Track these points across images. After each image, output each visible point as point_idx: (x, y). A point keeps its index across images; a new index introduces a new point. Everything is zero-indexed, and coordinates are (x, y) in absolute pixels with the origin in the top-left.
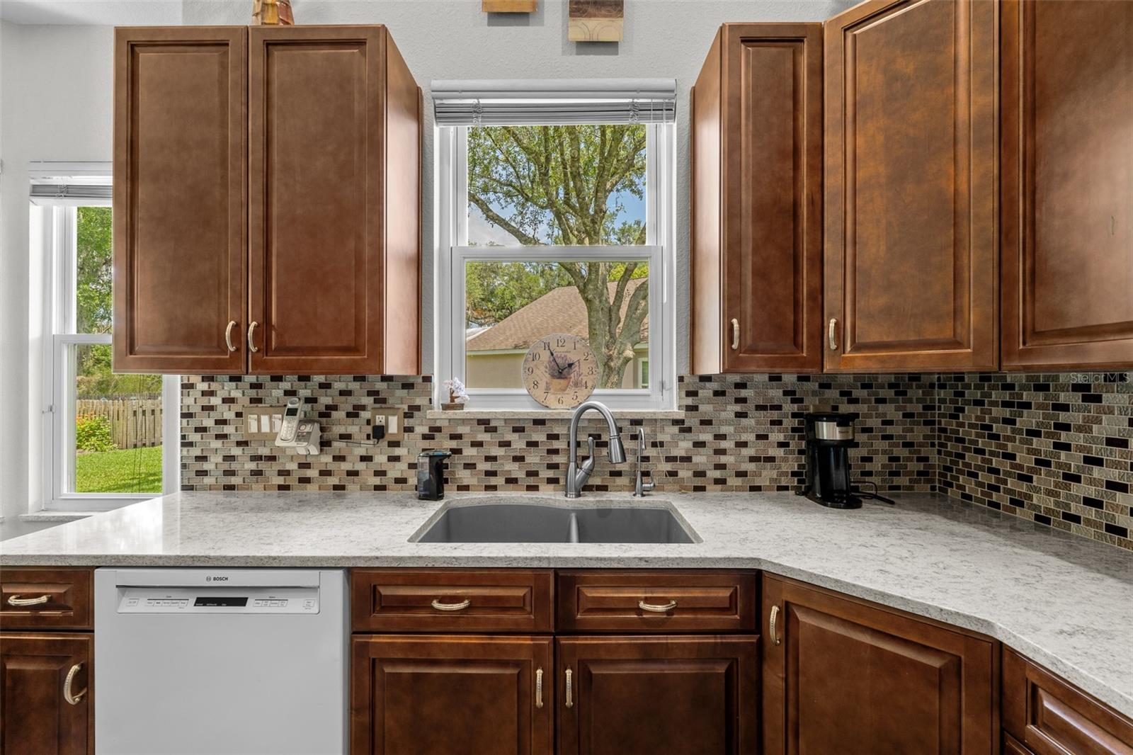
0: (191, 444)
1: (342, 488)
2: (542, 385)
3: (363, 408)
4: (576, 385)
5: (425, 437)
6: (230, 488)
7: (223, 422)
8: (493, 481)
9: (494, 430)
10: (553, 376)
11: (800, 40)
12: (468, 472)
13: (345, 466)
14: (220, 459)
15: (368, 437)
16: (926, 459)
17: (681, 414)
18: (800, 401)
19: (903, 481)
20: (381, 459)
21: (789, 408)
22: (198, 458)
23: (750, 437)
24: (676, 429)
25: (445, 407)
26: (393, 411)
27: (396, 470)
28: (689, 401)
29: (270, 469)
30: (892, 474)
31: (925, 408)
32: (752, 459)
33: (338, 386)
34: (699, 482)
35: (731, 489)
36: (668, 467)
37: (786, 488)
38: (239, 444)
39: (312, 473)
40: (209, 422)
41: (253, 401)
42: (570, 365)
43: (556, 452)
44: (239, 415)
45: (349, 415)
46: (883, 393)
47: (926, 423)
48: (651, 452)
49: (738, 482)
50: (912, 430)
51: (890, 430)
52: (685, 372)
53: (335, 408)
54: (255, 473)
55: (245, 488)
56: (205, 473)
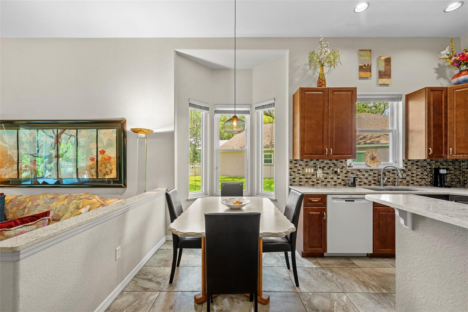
0: (292, 175)
1: (326, 185)
2: (369, 162)
3: (331, 167)
4: (377, 161)
5: (345, 173)
6: (301, 185)
7: (299, 170)
8: (361, 183)
9: (361, 172)
10: (371, 160)
11: (443, 90)
13: (327, 180)
14: (298, 178)
15: (333, 173)
16: (459, 178)
17: (404, 168)
18: (431, 165)
19: (454, 183)
20: (335, 178)
21: (428, 167)
22: (293, 178)
23: (420, 173)
24: (403, 171)
25: (348, 167)
26: (339, 168)
27: (339, 181)
28: (406, 165)
29: (310, 181)
30: (451, 182)
31: (459, 167)
32: (420, 178)
33: (325, 162)
34: (408, 184)
35: (415, 185)
36: (401, 180)
37: (427, 185)
38: (303, 175)
39: (319, 182)
40: (296, 170)
41: (306, 165)
42: (375, 157)
44: (303, 168)
45: (328, 168)
46: (449, 163)
47: (459, 170)
49: (417, 183)
50: (456, 172)
52: (404, 159)
53: (325, 167)
54: (306, 182)
55: (304, 185)
56: (295, 182)
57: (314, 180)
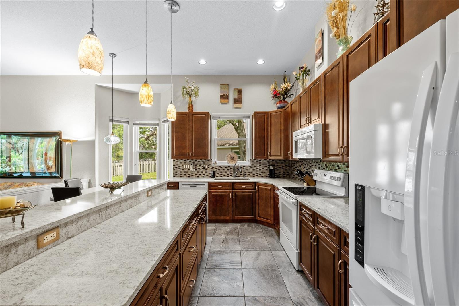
0: (175, 170)
1: (198, 176)
2: (229, 160)
3: (202, 164)
4: (235, 160)
5: (211, 169)
6: (181, 177)
7: (180, 166)
8: (222, 175)
9: (222, 167)
10: (231, 159)
11: (265, 114)
12: (218, 174)
13: (199, 173)
14: (179, 172)
15: (202, 169)
16: (289, 172)
17: (251, 165)
18: (269, 163)
19: (285, 175)
20: (204, 172)
21: (268, 164)
22: (176, 172)
23: (261, 169)
24: (250, 167)
25: (214, 164)
26: (206, 165)
27: (207, 174)
28: (252, 163)
29: (187, 174)
31: (289, 164)
32: (262, 172)
33: (198, 161)
34: (253, 176)
35: (259, 177)
36: (249, 173)
37: (267, 177)
38: (182, 170)
39: (194, 174)
40: (177, 166)
41: (184, 163)
42: (234, 157)
43: (231, 171)
44: (182, 165)
45: (199, 165)
46: (282, 162)
47: (289, 167)
48: (246, 171)
49: (260, 175)
50: (286, 168)
51: (283, 168)
52: (251, 159)
53: (197, 164)
54: (185, 174)
55: (183, 176)
56: (177, 174)
57: (190, 173)
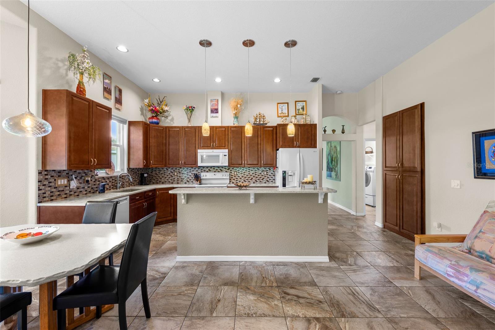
0: (41, 190)
1: (79, 196)
3: (83, 176)
4: (112, 170)
5: (94, 182)
6: (52, 200)
7: (51, 182)
9: (105, 179)
13: (79, 190)
14: (49, 193)
15: (84, 183)
20: (86, 187)
22: (43, 193)
25: (96, 175)
27: (89, 190)
29: (62, 193)
33: (78, 171)
36: (126, 183)
38: (55, 188)
39: (72, 193)
40: (46, 183)
41: (59, 176)
44: (55, 180)
45: (80, 178)
54: (59, 195)
55: (56, 199)
56: (45, 197)
57: (67, 192)
